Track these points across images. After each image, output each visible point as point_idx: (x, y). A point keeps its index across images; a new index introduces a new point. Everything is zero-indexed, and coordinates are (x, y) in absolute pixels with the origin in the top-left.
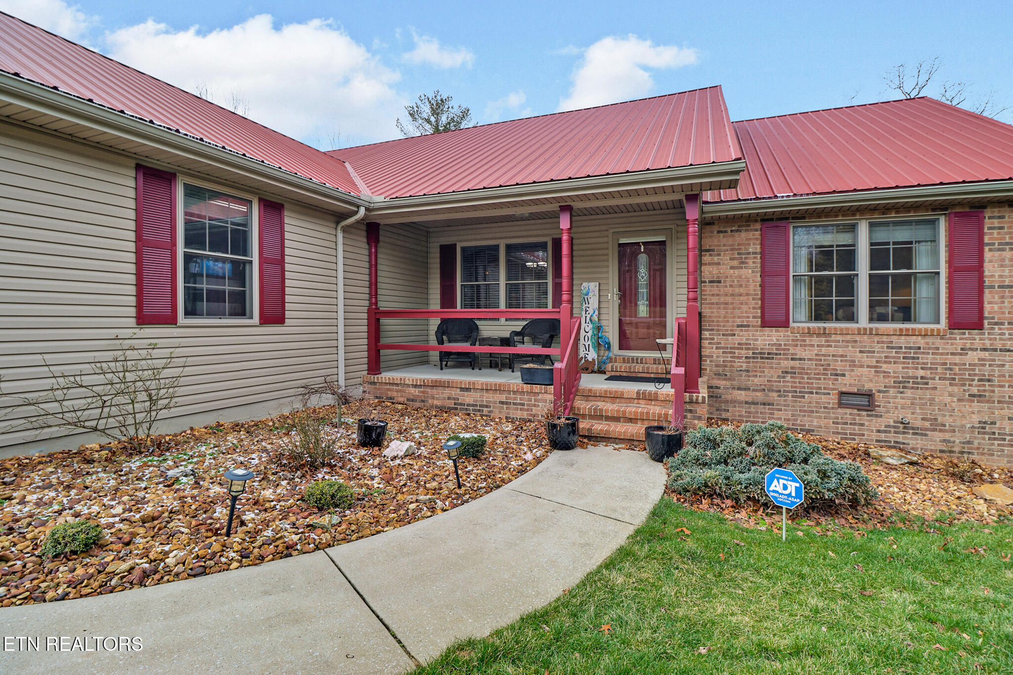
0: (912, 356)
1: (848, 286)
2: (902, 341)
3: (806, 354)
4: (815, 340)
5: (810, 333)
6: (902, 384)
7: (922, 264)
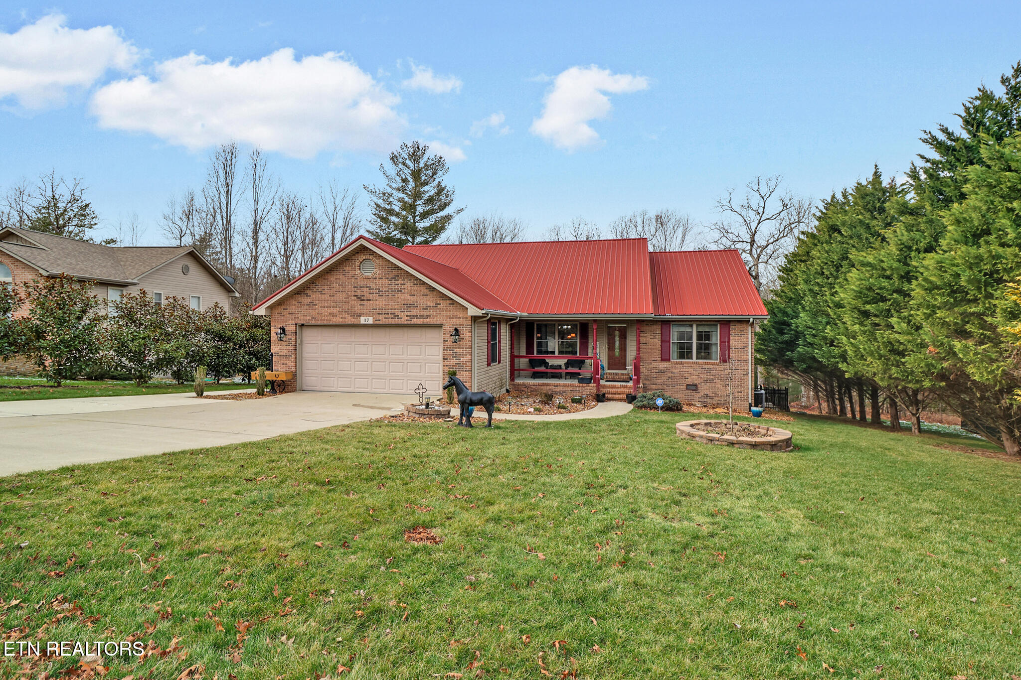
0: (709, 372)
1: (690, 347)
2: (706, 366)
3: (675, 371)
4: (679, 366)
5: (677, 363)
6: (706, 381)
7: (713, 341)
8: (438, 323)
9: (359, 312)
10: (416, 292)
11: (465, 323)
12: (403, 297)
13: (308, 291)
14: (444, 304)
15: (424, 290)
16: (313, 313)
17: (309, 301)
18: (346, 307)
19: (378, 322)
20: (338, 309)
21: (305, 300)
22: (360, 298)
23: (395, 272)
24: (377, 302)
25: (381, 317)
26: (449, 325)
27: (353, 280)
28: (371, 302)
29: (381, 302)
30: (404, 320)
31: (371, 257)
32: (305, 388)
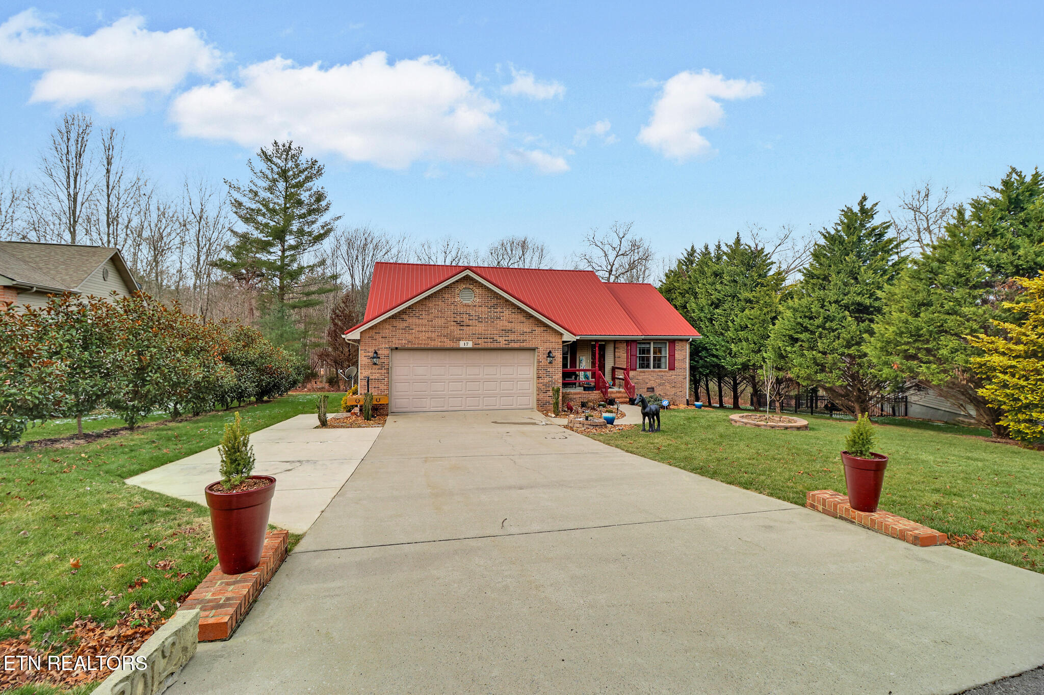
0: (661, 377)
1: (648, 359)
2: (660, 374)
3: (640, 378)
4: (642, 374)
5: (641, 372)
6: (660, 385)
7: (663, 354)
8: (533, 346)
9: (458, 336)
10: (513, 320)
11: (557, 347)
12: (501, 324)
13: (403, 316)
14: (539, 330)
15: (521, 318)
16: (410, 337)
17: (405, 325)
18: (445, 332)
19: (477, 346)
20: (436, 333)
21: (401, 325)
22: (460, 324)
23: (494, 301)
24: (477, 328)
25: (480, 341)
26: (543, 348)
27: (453, 307)
28: (471, 328)
29: (480, 328)
30: (503, 344)
31: (471, 287)
32: (394, 410)
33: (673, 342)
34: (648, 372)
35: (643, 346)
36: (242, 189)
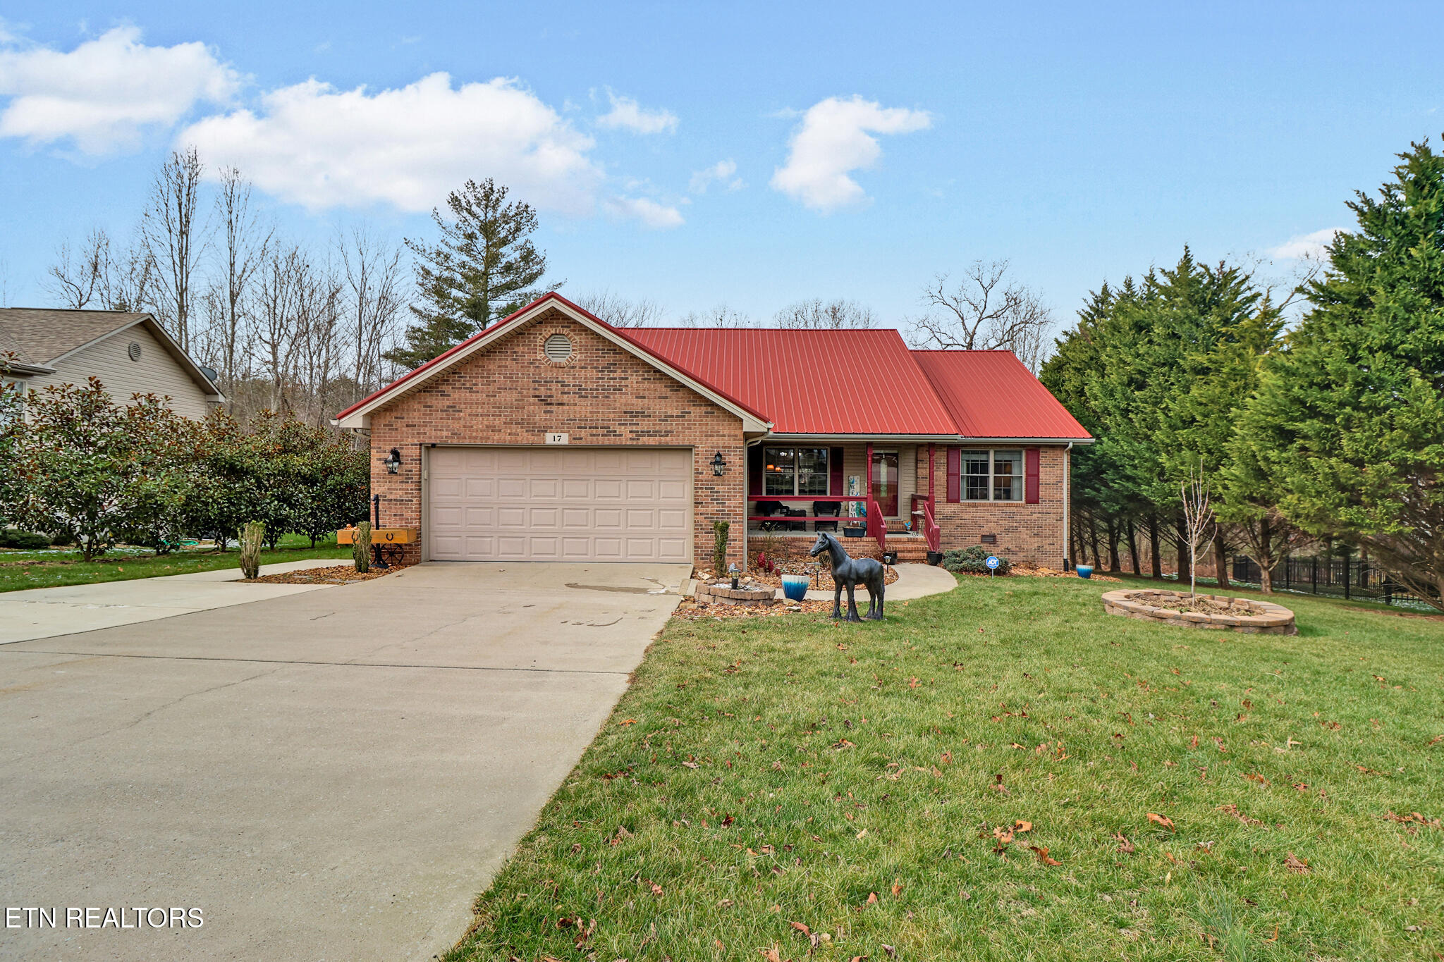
0: (1011, 517)
1: (984, 481)
2: (1008, 509)
3: (966, 517)
4: (970, 509)
5: (969, 505)
7: (1015, 473)
8: (687, 443)
9: (543, 424)
10: (647, 393)
11: (733, 444)
12: (623, 400)
13: (444, 388)
14: (696, 412)
15: (661, 388)
16: (456, 426)
17: (448, 403)
18: (518, 415)
19: (577, 442)
20: (503, 418)
21: (438, 402)
22: (545, 401)
23: (610, 358)
24: (577, 408)
25: (583, 433)
26: (704, 448)
27: (532, 369)
28: (566, 408)
29: (583, 409)
30: (626, 438)
31: (566, 331)
32: (434, 556)
33: (1034, 450)
34: (984, 505)
35: (974, 457)
36: (428, 251)
